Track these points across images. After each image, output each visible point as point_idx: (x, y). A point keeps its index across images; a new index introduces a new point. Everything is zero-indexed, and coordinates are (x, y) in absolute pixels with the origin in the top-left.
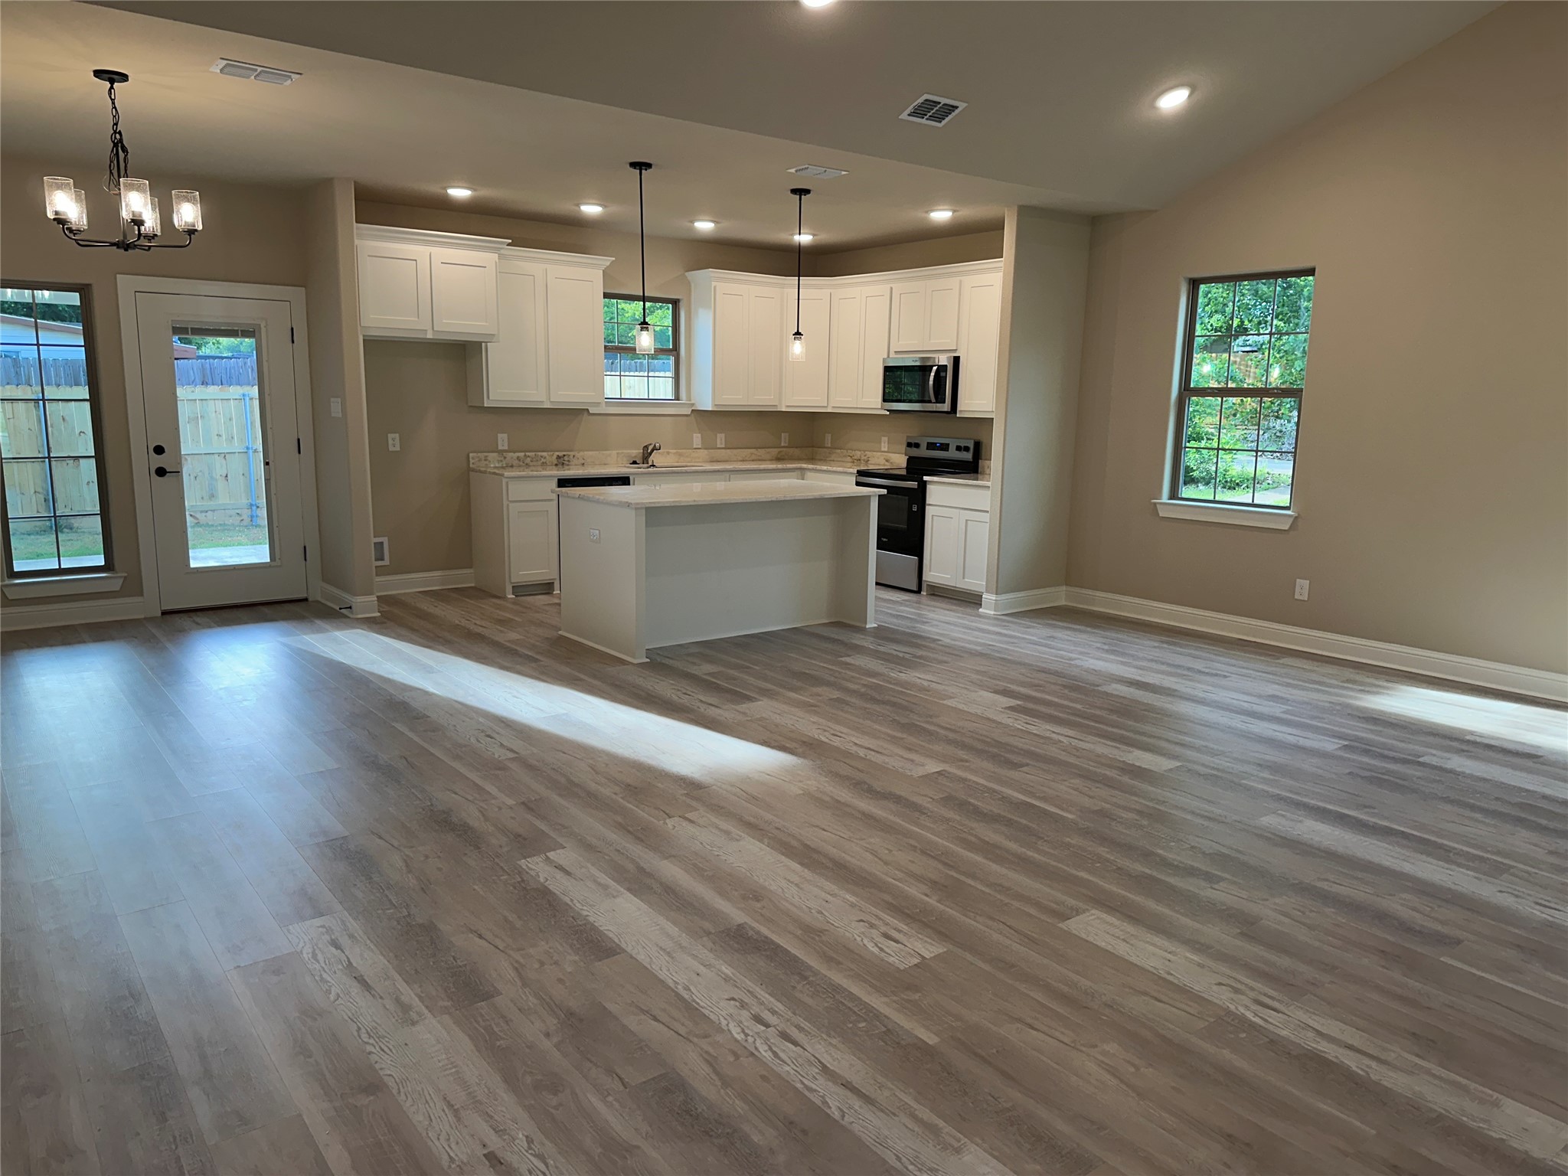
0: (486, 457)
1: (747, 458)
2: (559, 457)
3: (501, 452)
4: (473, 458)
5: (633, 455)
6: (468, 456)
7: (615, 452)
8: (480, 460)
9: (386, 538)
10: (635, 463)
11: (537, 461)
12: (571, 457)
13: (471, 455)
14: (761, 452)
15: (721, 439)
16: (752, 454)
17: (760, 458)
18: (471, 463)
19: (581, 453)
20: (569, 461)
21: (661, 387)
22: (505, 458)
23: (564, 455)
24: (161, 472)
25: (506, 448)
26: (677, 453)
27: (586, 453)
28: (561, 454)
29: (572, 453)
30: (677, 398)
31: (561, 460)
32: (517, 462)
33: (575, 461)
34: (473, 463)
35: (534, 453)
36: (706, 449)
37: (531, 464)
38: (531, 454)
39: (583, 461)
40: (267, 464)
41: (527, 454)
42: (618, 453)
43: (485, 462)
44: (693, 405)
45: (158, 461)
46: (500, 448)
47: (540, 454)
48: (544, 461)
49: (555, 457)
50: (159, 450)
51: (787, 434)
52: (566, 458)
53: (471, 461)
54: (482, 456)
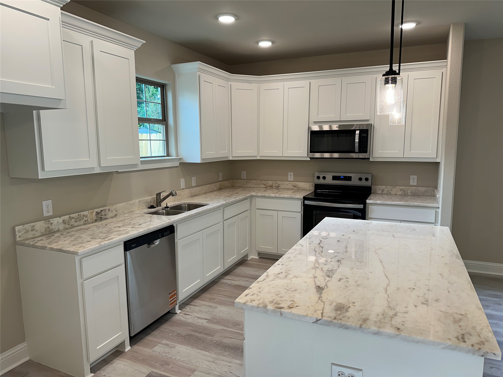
0: (34, 226)
1: (207, 191)
2: (97, 213)
3: (47, 219)
4: (19, 231)
5: (149, 201)
6: (13, 229)
7: (137, 200)
8: (27, 232)
10: (152, 207)
11: (80, 220)
12: (107, 211)
13: (17, 228)
15: (194, 181)
18: (17, 236)
19: (114, 207)
20: (105, 215)
22: (52, 224)
23: (102, 211)
25: (51, 213)
27: (117, 205)
28: (98, 210)
29: (107, 208)
30: (168, 155)
31: (99, 216)
33: (110, 214)
34: (20, 237)
35: (77, 214)
36: (187, 189)
37: (76, 224)
39: (116, 212)
41: (72, 216)
42: (139, 201)
43: (34, 232)
44: (179, 159)
46: (45, 214)
47: (82, 213)
48: (86, 219)
49: (94, 213)
51: (222, 173)
52: (103, 213)
53: (18, 234)
54: (28, 226)
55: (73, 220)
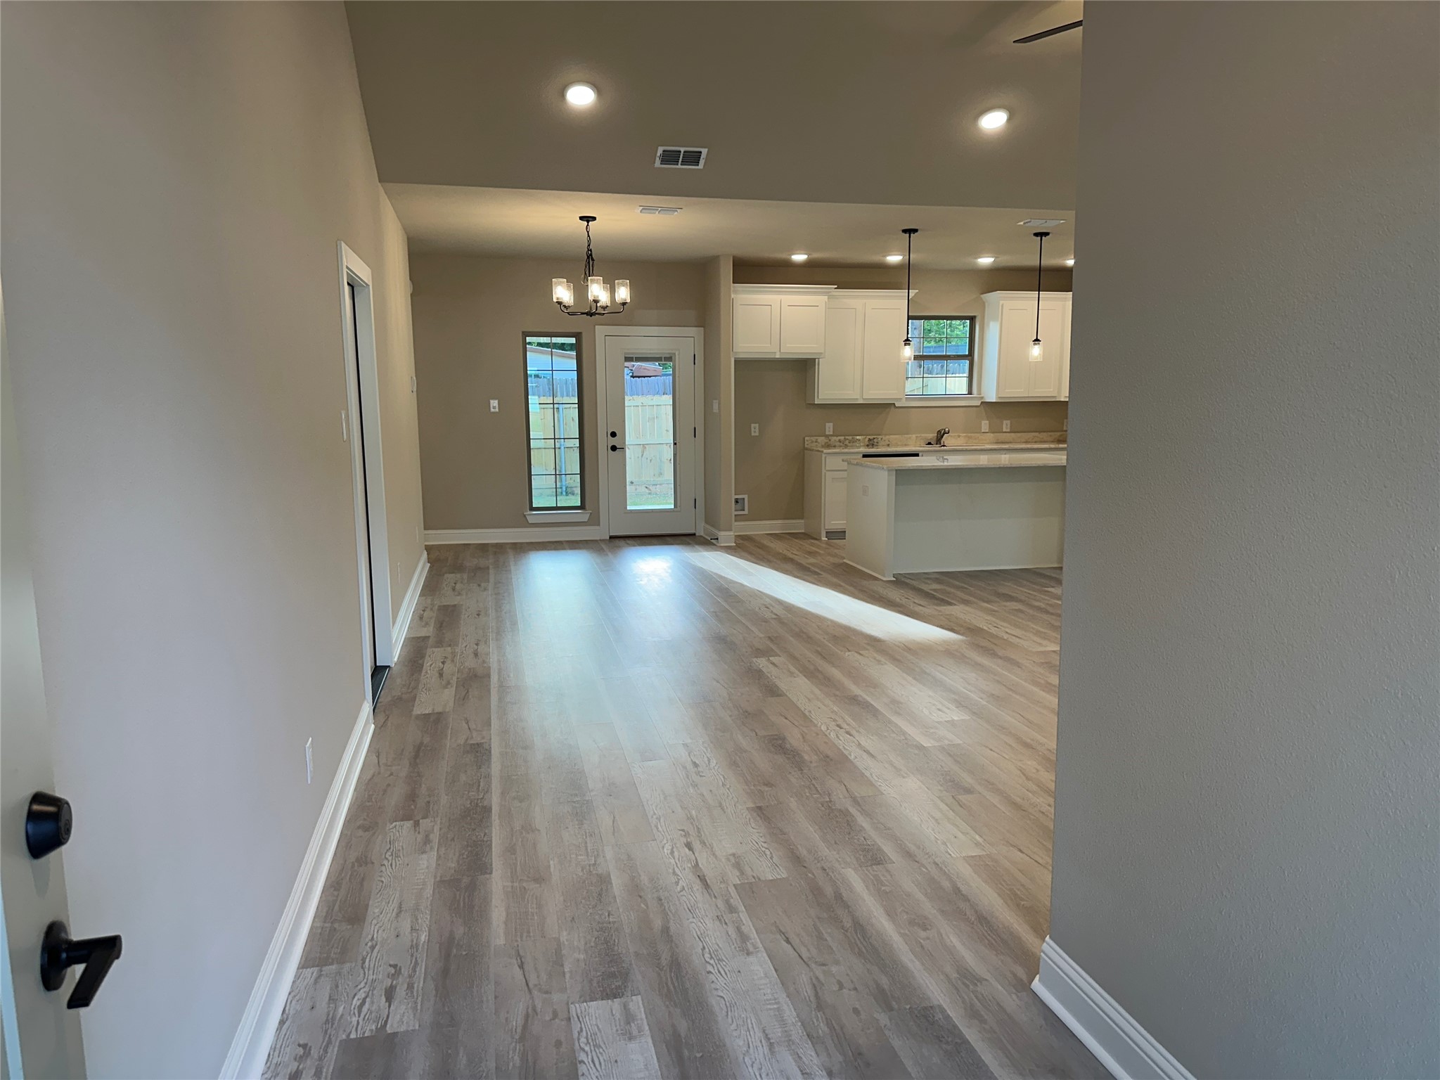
0: (818, 439)
1: (1030, 440)
2: (870, 440)
3: (827, 436)
4: (807, 441)
5: (929, 438)
6: (804, 439)
7: (914, 436)
8: (812, 442)
9: (747, 496)
10: (930, 444)
11: (852, 442)
12: (880, 439)
13: (806, 438)
14: (1044, 436)
15: (1006, 425)
16: (1035, 437)
17: (1042, 440)
19: (887, 437)
20: (877, 443)
21: (956, 384)
22: (828, 440)
23: (874, 438)
24: (614, 448)
25: (831, 433)
26: (965, 436)
27: (892, 436)
28: (871, 437)
29: (881, 437)
30: (970, 392)
31: (872, 443)
32: (839, 443)
33: (882, 443)
34: (807, 445)
35: (851, 437)
36: (993, 433)
37: (849, 445)
38: (850, 438)
39: (888, 443)
40: (675, 444)
41: (847, 437)
42: (917, 437)
43: (817, 444)
44: (982, 398)
45: (613, 441)
46: (827, 433)
47: (856, 437)
48: (859, 443)
49: (867, 439)
50: (613, 435)
52: (875, 440)
53: (806, 443)
54: (814, 439)
55: (847, 441)
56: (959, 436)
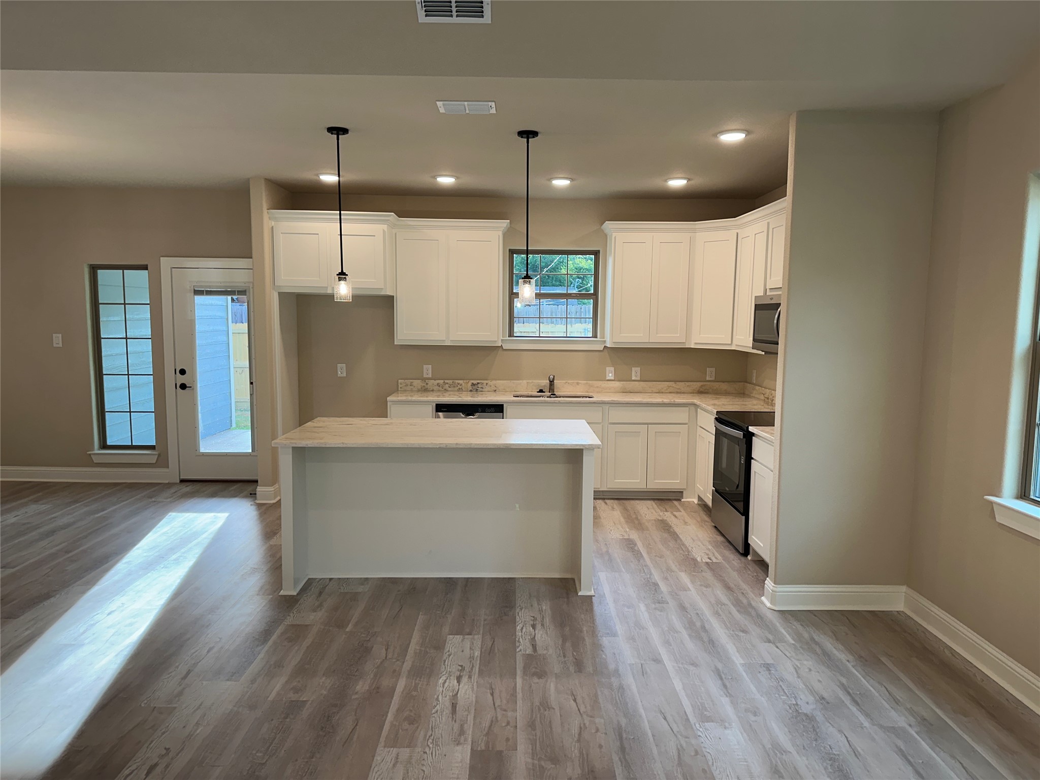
0: (412, 382)
1: (663, 391)
2: (473, 385)
3: (424, 380)
4: (401, 384)
5: (543, 385)
6: (398, 381)
8: (407, 385)
10: (541, 391)
11: (454, 387)
12: (485, 384)
13: (399, 381)
14: (681, 385)
15: (636, 372)
16: (669, 387)
17: (679, 391)
18: (399, 387)
19: (494, 382)
20: (482, 388)
21: (582, 329)
22: (427, 384)
23: (478, 383)
24: (183, 387)
25: (429, 375)
26: (587, 383)
27: (498, 381)
28: (475, 382)
29: (485, 382)
30: (595, 336)
31: (475, 387)
32: (437, 387)
33: (487, 388)
34: (401, 388)
35: (451, 381)
36: (619, 381)
37: (449, 389)
38: (450, 382)
39: (495, 389)
40: (251, 383)
41: (446, 381)
43: (412, 387)
44: (608, 342)
45: (181, 379)
46: (425, 376)
47: (457, 381)
48: (460, 387)
49: (470, 384)
50: (183, 372)
51: (714, 369)
52: (480, 386)
54: (408, 382)
55: (447, 385)
56: (578, 384)
